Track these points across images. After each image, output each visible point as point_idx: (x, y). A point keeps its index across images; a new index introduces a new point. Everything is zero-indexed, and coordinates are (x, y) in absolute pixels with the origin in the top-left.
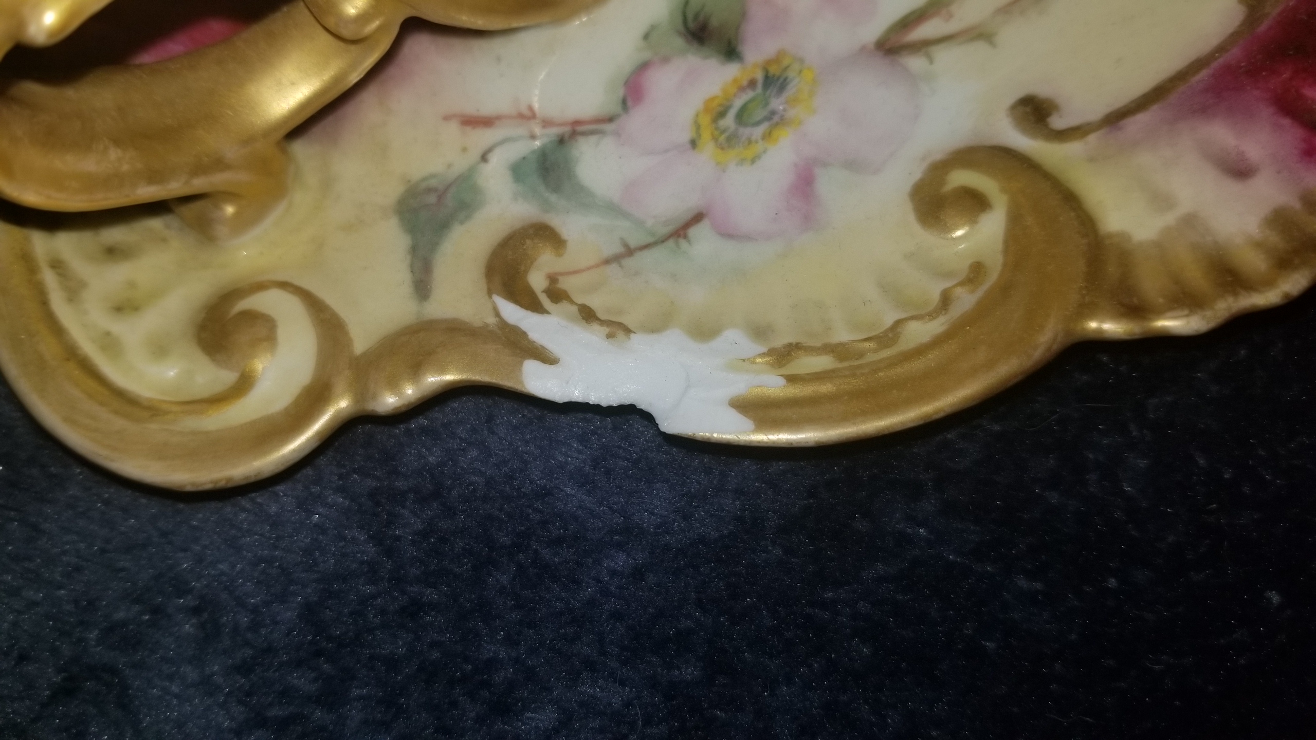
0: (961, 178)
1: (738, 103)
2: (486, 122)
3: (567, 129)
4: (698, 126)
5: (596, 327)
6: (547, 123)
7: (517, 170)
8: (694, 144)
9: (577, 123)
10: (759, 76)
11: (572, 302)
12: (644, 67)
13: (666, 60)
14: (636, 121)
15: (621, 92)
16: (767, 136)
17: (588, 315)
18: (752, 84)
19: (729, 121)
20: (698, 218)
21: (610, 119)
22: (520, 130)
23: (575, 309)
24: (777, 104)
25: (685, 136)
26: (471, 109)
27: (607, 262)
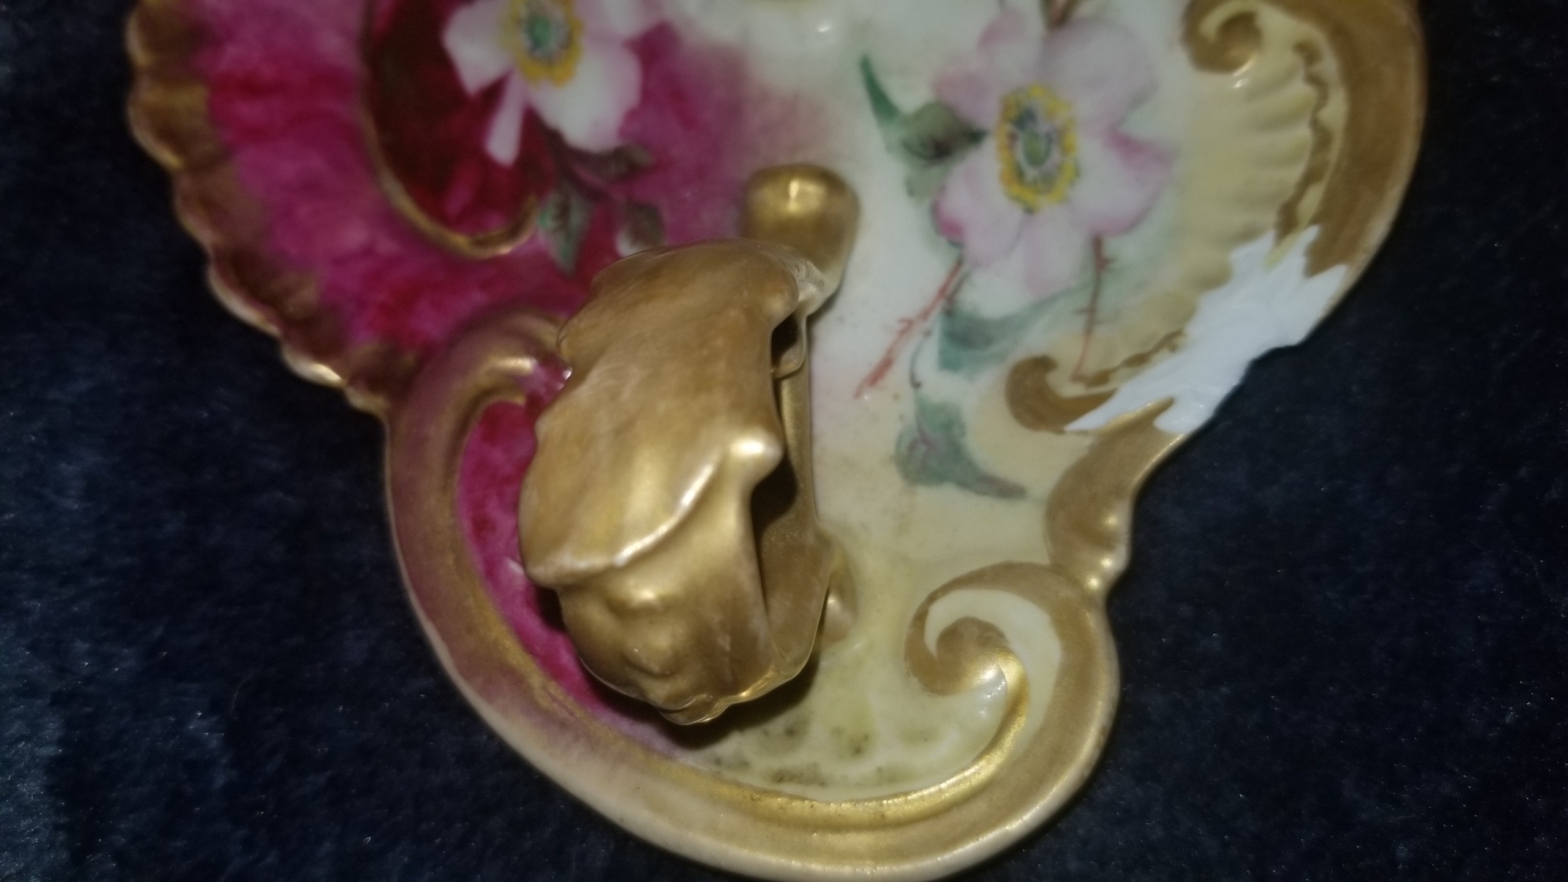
0: (1212, 23)
1: (1020, 155)
2: (886, 364)
3: (942, 304)
4: (1017, 199)
5: (1156, 357)
6: (925, 315)
7: (948, 364)
8: (1030, 210)
9: (942, 291)
10: (1009, 128)
11: (1114, 370)
12: (936, 211)
13: (942, 190)
14: (976, 243)
15: (943, 241)
16: (1065, 151)
17: (1139, 361)
18: (1012, 137)
19: (1031, 173)
20: (1097, 244)
21: (959, 263)
22: (915, 339)
23: (1124, 371)
24: (1042, 128)
25: (1016, 214)
26: (865, 370)
27: (1089, 331)
